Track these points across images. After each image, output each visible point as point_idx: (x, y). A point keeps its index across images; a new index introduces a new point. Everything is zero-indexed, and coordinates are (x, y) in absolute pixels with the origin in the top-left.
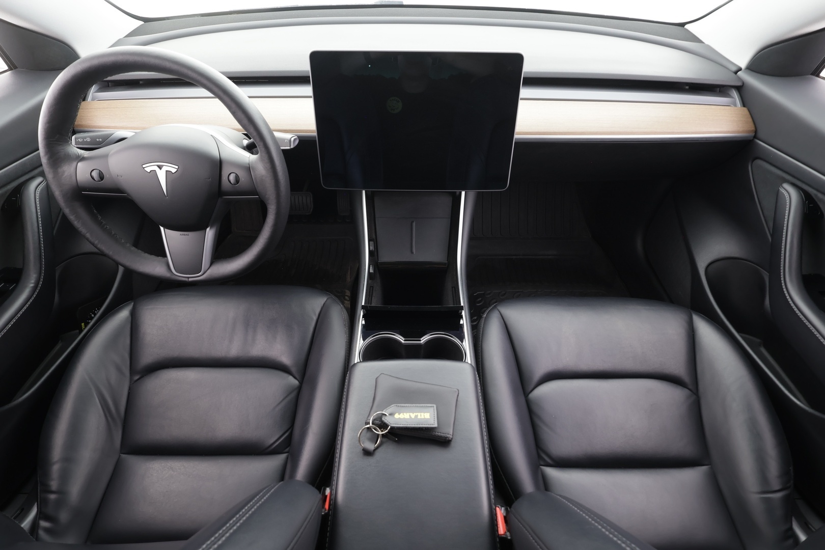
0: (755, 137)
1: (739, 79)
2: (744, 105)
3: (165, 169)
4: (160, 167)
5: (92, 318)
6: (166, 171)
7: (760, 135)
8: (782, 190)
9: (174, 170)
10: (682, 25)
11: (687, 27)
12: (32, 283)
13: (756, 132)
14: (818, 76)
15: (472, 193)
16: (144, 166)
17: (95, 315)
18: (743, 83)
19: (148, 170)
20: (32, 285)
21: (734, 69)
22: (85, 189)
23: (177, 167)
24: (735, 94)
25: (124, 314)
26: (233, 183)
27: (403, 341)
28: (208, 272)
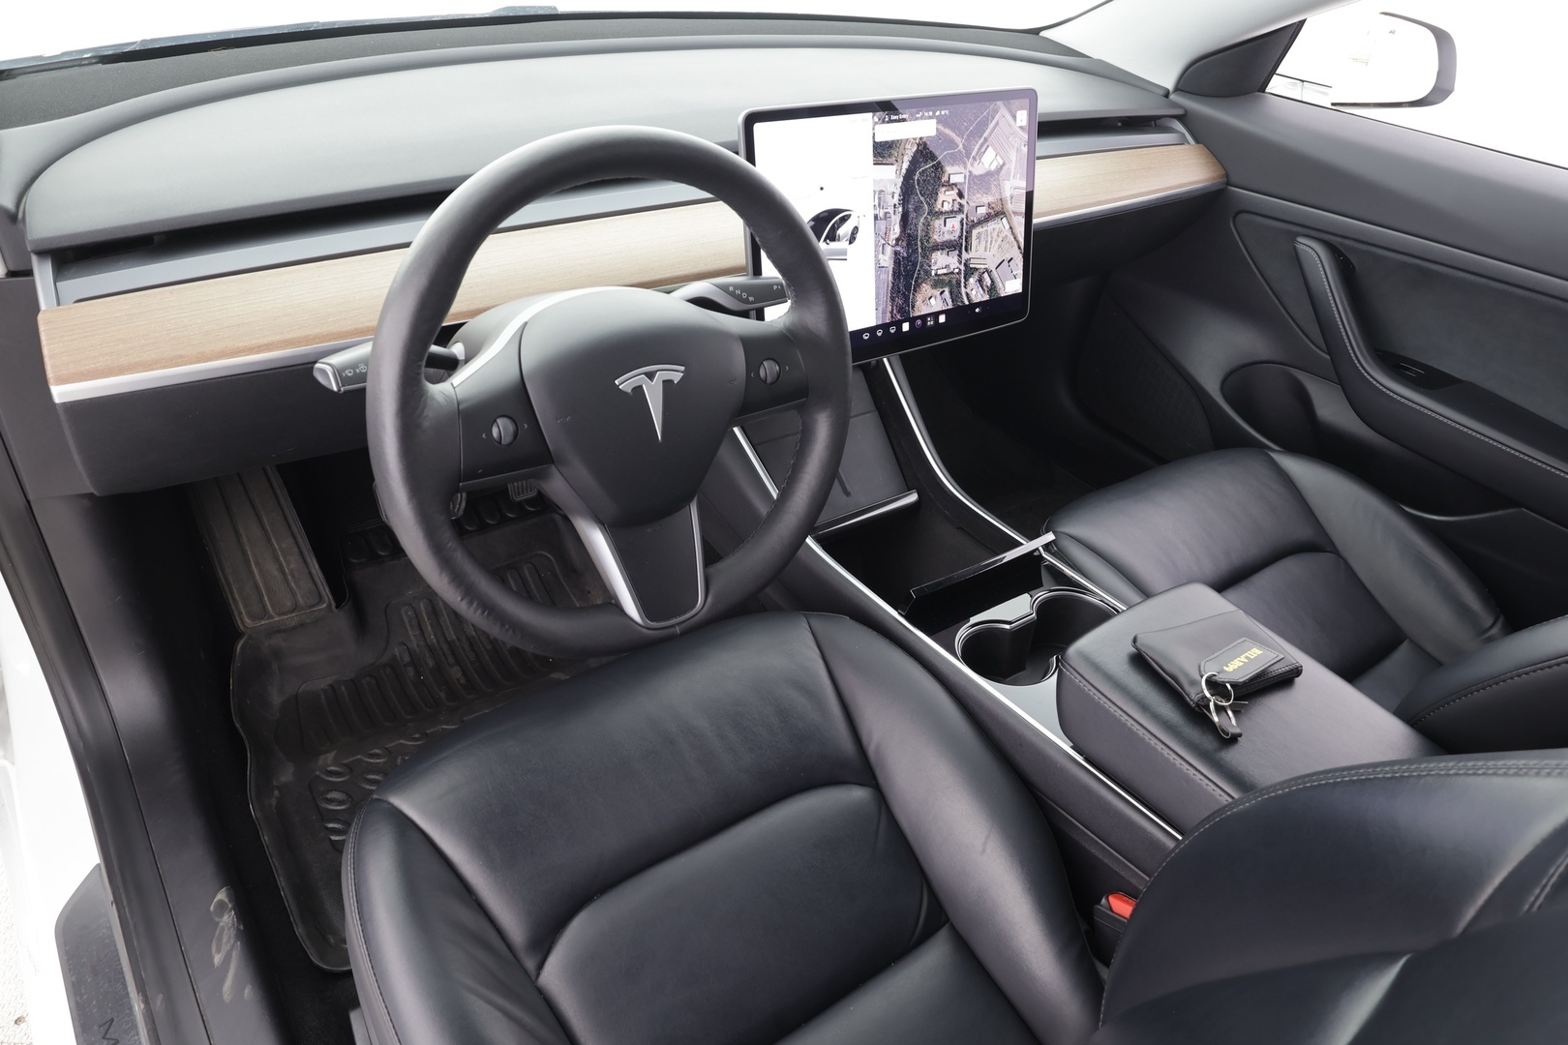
0: (1228, 183)
1: (1176, 105)
2: (1197, 141)
3: (659, 377)
4: (650, 376)
6: (664, 381)
7: (1234, 179)
8: (1299, 246)
9: (677, 377)
10: (1036, 31)
11: (1043, 34)
13: (1227, 175)
14: (1264, 91)
15: (895, 357)
16: (618, 382)
18: (1186, 111)
19: (627, 387)
21: (1162, 92)
23: (683, 368)
24: (1178, 126)
26: (769, 380)
27: (1007, 627)
28: (709, 599)
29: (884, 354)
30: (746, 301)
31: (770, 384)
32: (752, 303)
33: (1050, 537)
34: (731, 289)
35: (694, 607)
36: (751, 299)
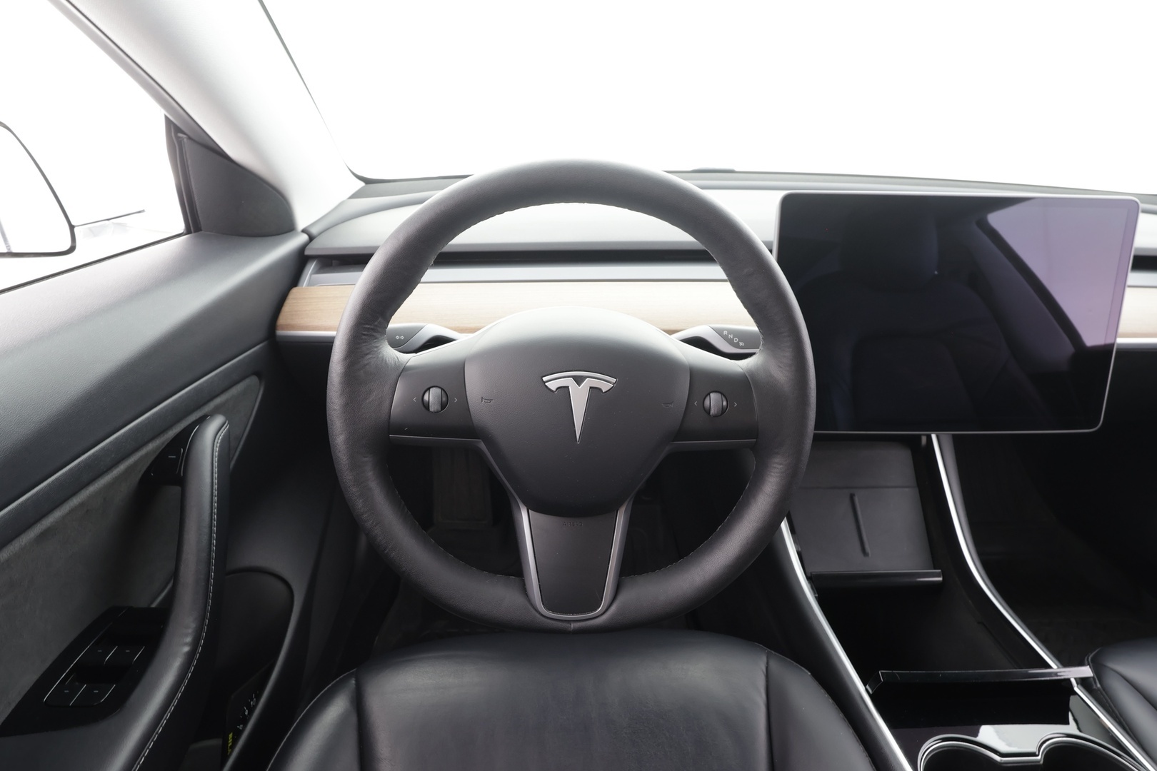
3: (587, 383)
4: (579, 380)
5: (245, 721)
6: (591, 388)
9: (605, 387)
12: (186, 644)
16: (545, 379)
17: (251, 711)
19: (553, 385)
20: (186, 649)
22: (399, 429)
23: (614, 380)
25: (336, 710)
26: (713, 412)
27: (997, 758)
28: (613, 608)
29: (934, 430)
30: (737, 346)
31: (715, 416)
32: (742, 348)
33: (1086, 671)
34: (725, 333)
35: (596, 610)
36: (741, 344)
